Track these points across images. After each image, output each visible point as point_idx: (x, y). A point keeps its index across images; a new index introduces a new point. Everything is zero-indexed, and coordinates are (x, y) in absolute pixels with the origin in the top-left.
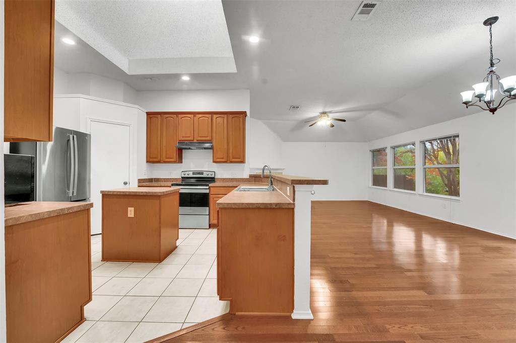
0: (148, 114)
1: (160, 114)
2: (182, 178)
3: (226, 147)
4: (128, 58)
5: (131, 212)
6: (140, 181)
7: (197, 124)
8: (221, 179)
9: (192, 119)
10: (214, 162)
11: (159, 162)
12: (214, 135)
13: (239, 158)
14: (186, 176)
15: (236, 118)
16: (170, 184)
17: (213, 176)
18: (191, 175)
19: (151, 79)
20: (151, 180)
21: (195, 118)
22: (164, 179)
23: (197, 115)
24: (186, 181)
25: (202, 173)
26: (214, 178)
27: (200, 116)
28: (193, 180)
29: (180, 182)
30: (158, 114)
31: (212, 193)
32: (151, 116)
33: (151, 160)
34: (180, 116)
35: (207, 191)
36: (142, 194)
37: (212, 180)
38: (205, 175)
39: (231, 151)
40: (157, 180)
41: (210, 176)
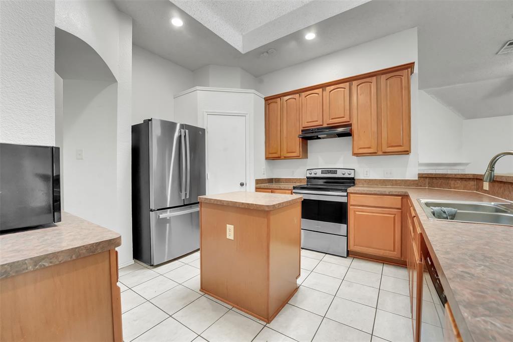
0: (266, 99)
1: (279, 97)
2: (308, 178)
3: (375, 129)
4: (242, 34)
5: (230, 232)
6: (258, 182)
7: (328, 101)
8: (365, 180)
9: (321, 94)
10: (355, 154)
11: (279, 158)
12: (355, 111)
13: (400, 146)
14: (313, 175)
15: (394, 79)
16: (291, 186)
17: (352, 176)
18: (319, 175)
19: (267, 52)
20: (271, 181)
21: (324, 92)
22: (286, 179)
23: (327, 88)
24: (312, 183)
25: (335, 172)
26: (353, 179)
27: (332, 87)
28: (321, 182)
29: (304, 184)
30: (277, 98)
31: (352, 202)
32: (270, 101)
33: (271, 156)
34: (303, 94)
35: (344, 200)
36: (243, 207)
37: (351, 181)
38: (339, 174)
39: (384, 135)
40: (278, 180)
41: (347, 176)
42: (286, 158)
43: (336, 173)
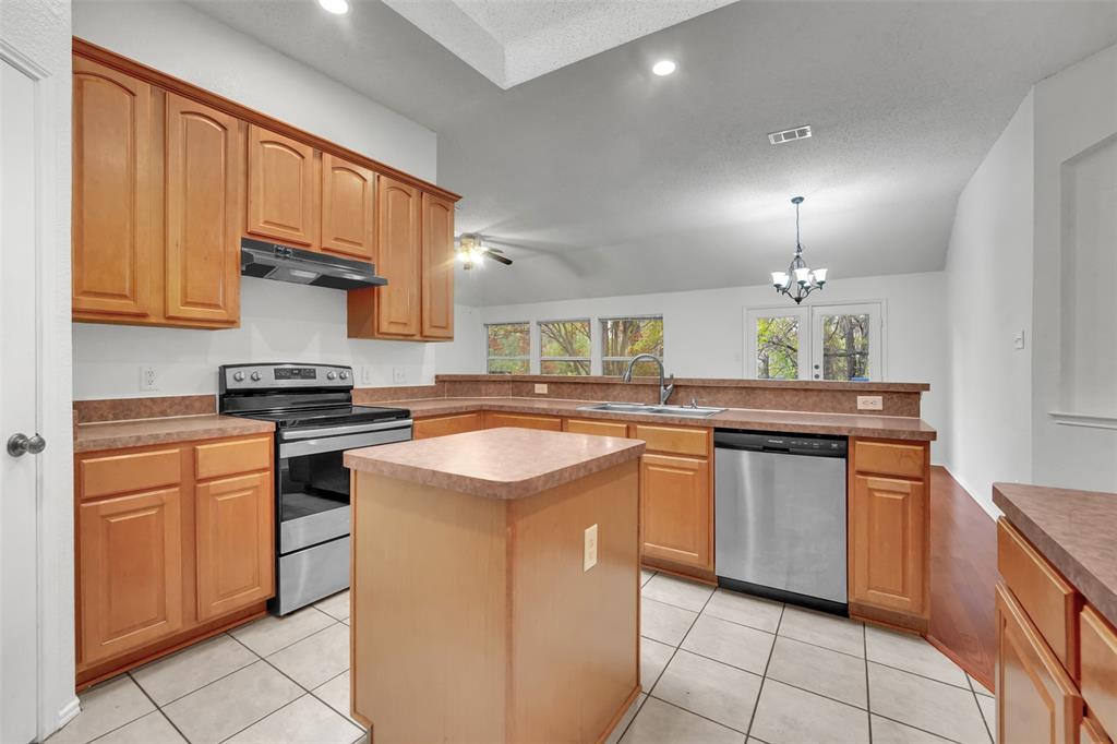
11: (139, 319)
13: (444, 328)
14: (249, 385)
17: (349, 383)
18: (268, 380)
25: (311, 374)
33: (89, 302)
34: (255, 132)
38: (320, 379)
39: (426, 304)
41: (338, 382)
42: (173, 322)
43: (315, 377)
